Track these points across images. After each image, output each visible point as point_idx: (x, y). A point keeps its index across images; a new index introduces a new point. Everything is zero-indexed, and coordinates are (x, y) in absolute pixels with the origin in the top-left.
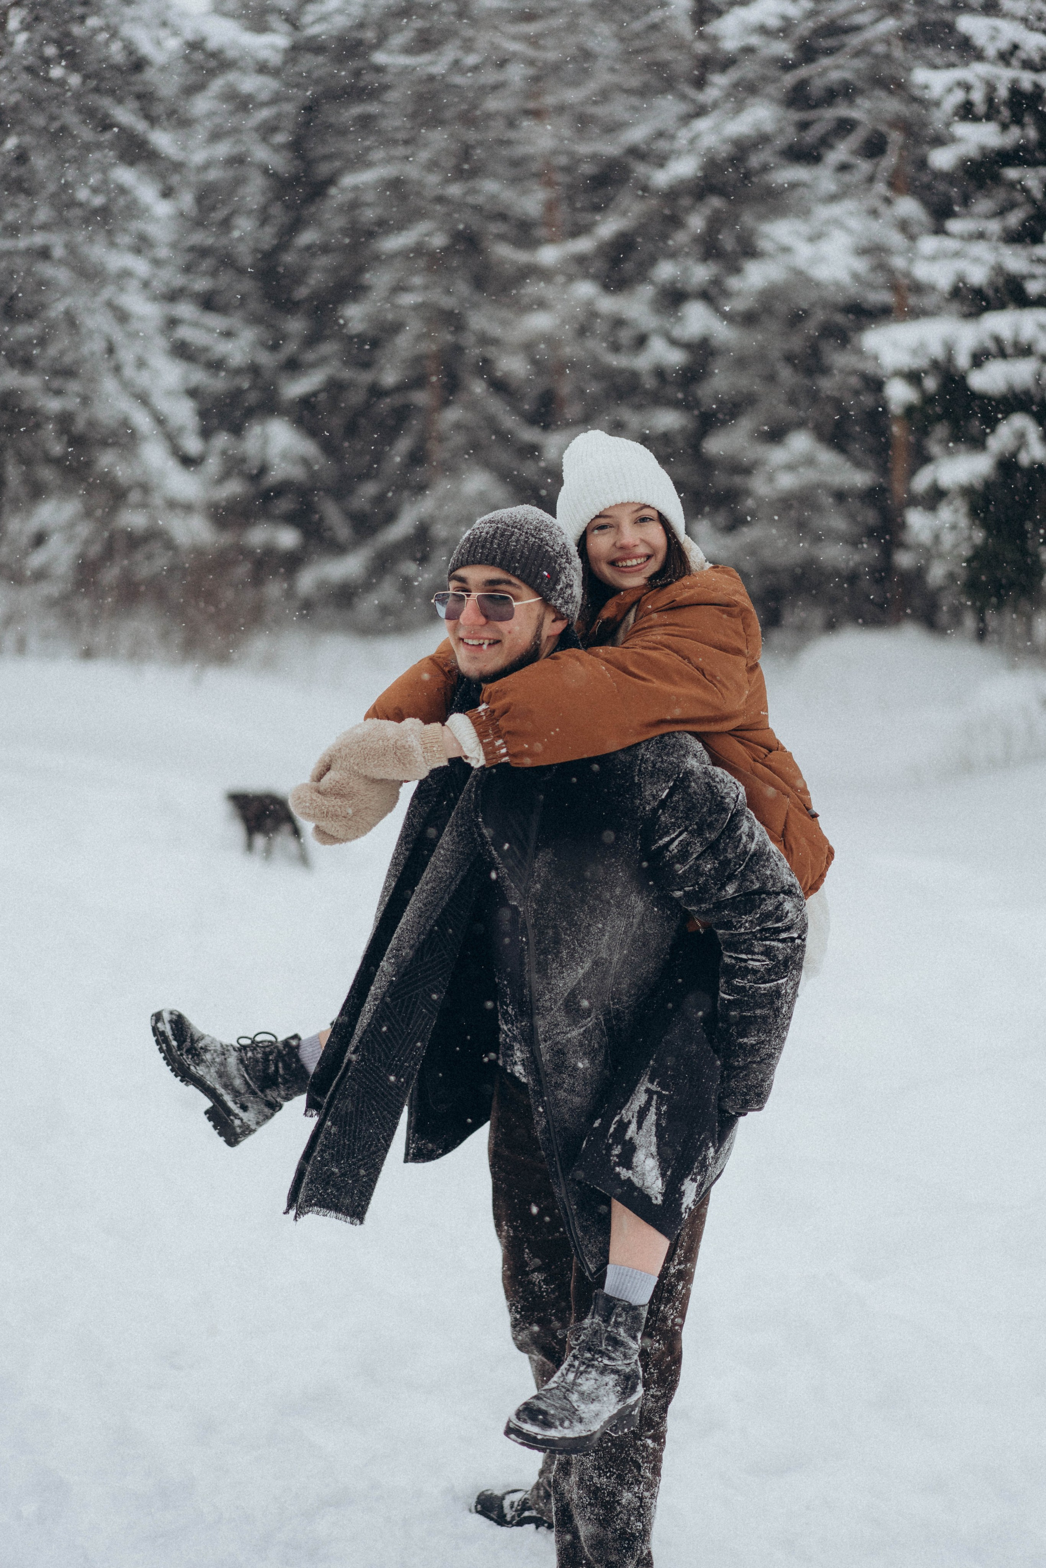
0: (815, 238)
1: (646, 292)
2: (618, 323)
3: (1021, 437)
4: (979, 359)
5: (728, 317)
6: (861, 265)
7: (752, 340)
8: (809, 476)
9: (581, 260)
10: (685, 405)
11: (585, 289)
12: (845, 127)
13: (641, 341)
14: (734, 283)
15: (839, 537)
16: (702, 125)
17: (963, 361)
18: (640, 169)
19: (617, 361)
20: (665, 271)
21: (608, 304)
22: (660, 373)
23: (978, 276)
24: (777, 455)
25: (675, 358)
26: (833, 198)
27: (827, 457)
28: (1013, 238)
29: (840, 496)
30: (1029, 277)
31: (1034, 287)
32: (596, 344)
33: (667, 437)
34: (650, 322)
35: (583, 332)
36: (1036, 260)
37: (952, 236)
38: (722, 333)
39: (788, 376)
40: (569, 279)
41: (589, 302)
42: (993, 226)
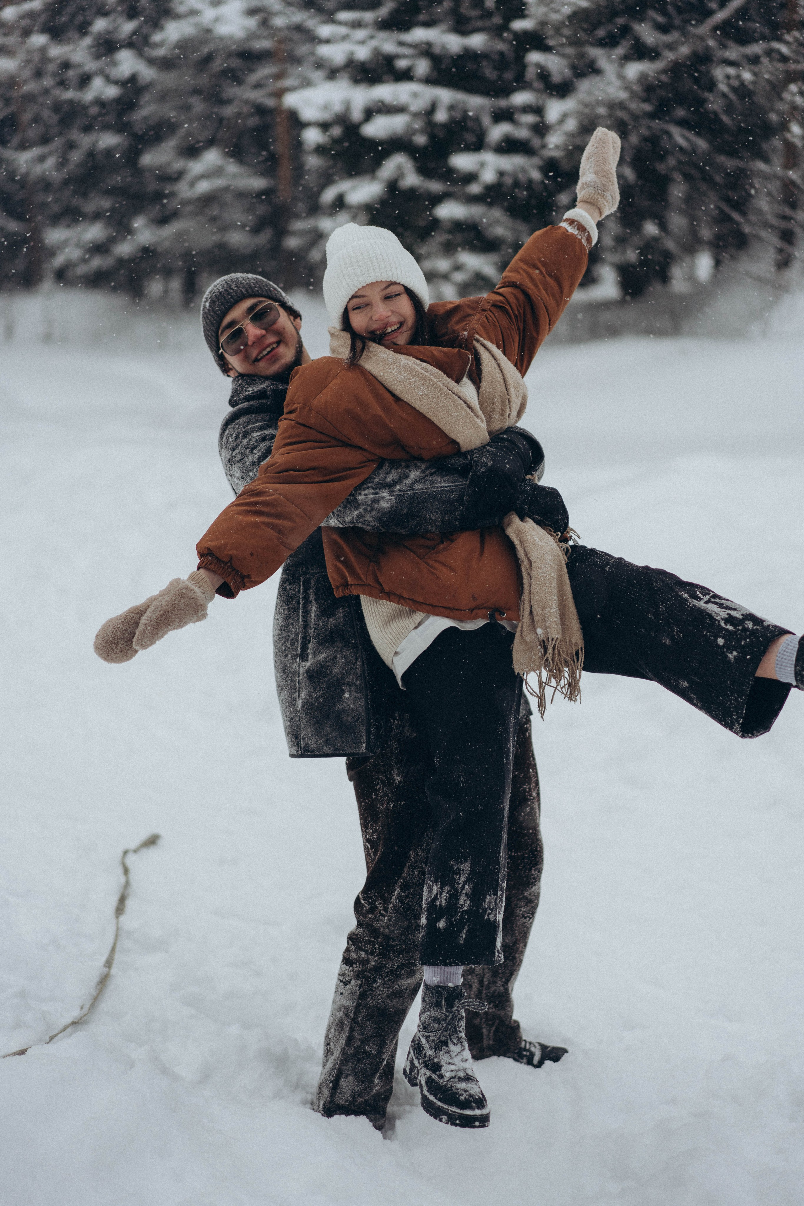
1: (87, 41)
2: (66, 65)
3: (399, 168)
4: (369, 114)
5: (151, 62)
6: (252, 23)
7: (170, 79)
8: (219, 183)
9: (32, 15)
10: (121, 127)
11: (39, 40)
13: (85, 80)
14: (157, 37)
17: (357, 115)
19: (69, 94)
20: (100, 25)
21: (56, 51)
22: (100, 103)
23: (363, 53)
24: (196, 167)
25: (112, 92)
27: (232, 168)
28: (385, 25)
29: (241, 195)
30: (398, 56)
31: (402, 64)
32: (47, 82)
33: (109, 152)
34: (91, 66)
35: (38, 74)
36: (401, 44)
37: (340, 23)
38: (147, 73)
39: (198, 106)
40: (27, 33)
41: (43, 50)
42: (368, 16)
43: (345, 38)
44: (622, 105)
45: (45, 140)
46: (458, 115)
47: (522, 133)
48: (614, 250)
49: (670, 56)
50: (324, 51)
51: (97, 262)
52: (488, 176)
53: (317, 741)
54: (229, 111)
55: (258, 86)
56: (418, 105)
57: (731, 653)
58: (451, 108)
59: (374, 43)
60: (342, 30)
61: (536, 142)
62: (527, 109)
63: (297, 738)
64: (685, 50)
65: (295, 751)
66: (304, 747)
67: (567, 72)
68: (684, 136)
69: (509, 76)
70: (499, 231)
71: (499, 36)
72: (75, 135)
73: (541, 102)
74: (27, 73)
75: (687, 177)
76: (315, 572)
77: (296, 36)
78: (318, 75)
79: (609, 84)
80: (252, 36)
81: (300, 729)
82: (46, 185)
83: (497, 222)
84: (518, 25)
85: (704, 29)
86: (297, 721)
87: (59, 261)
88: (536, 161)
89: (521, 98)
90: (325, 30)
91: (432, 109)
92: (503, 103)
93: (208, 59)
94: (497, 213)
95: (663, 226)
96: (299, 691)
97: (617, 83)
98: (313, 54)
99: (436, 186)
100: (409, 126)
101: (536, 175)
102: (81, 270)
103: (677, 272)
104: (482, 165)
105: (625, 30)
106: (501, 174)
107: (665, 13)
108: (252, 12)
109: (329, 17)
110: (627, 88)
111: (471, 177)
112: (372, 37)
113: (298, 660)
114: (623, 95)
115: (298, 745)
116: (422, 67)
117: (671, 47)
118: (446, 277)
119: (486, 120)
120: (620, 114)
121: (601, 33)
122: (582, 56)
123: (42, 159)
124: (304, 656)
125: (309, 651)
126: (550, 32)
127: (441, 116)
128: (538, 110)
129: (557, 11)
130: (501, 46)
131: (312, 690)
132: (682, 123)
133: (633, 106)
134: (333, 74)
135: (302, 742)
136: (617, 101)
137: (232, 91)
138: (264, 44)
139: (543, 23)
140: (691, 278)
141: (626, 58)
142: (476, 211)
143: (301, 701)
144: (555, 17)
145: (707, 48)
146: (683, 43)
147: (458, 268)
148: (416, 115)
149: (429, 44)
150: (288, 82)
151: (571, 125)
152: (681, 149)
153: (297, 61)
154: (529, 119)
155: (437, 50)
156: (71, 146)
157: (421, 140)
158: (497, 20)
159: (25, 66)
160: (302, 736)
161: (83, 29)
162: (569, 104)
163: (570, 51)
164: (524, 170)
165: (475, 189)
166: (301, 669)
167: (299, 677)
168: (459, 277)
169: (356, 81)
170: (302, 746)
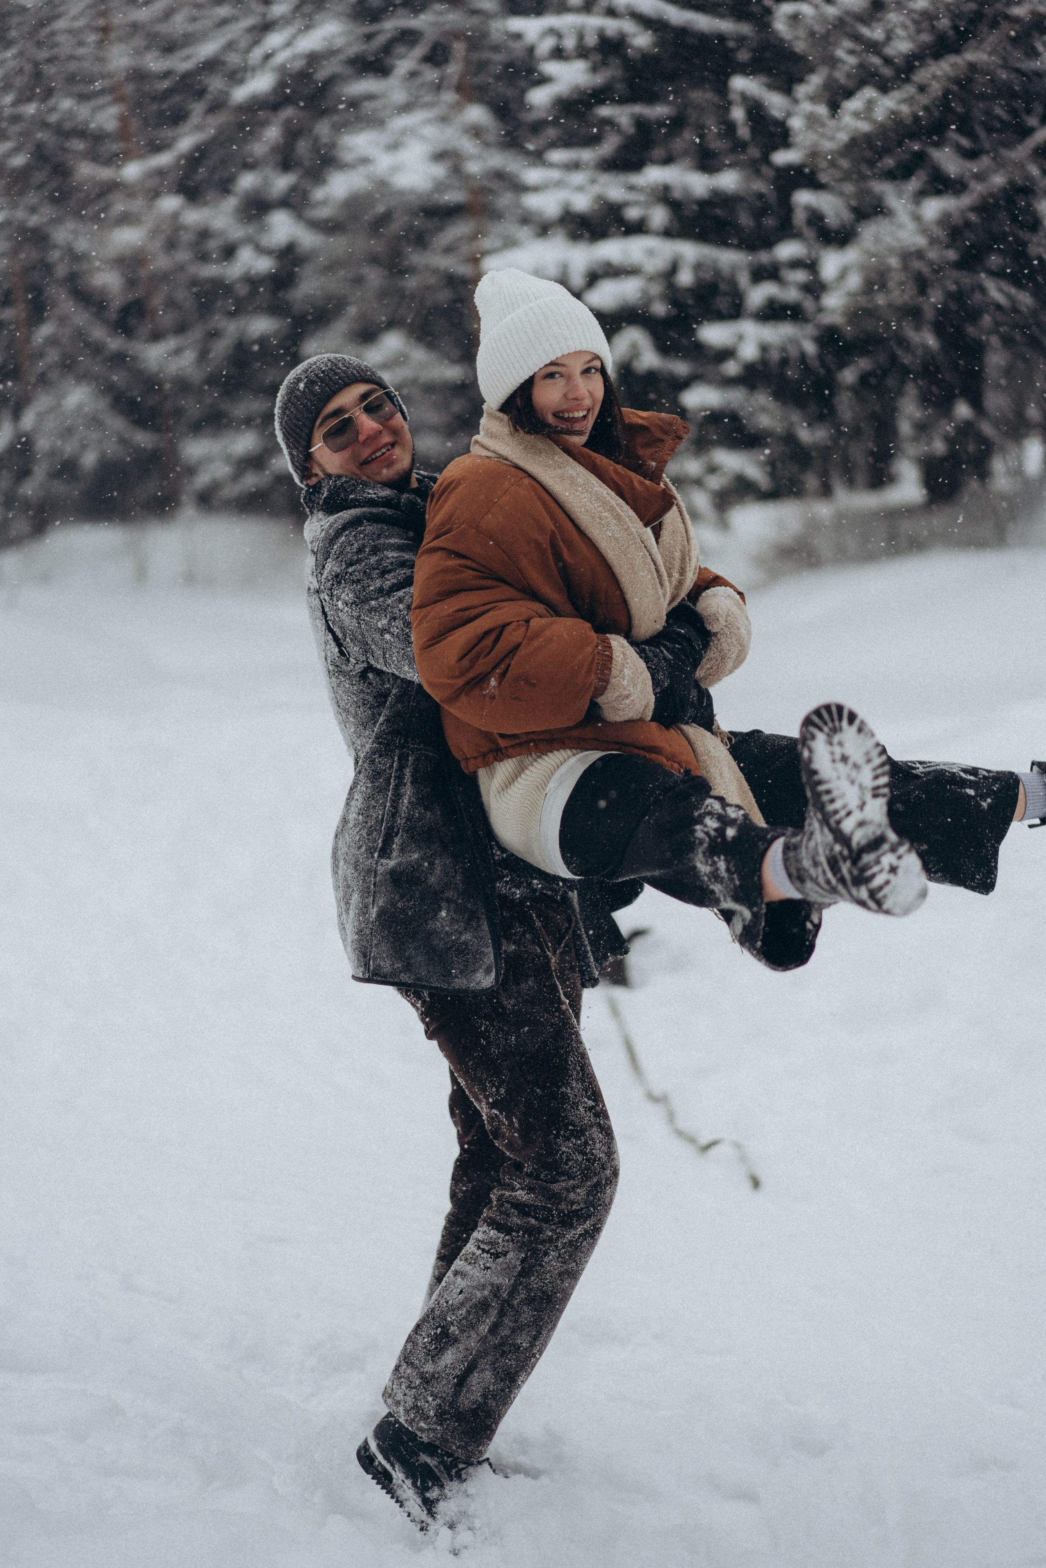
0: (394, 146)
1: (231, 203)
2: (204, 234)
3: (634, 346)
4: (592, 279)
5: (316, 225)
6: (439, 171)
7: (339, 244)
8: (405, 373)
9: (160, 173)
10: (276, 309)
11: (170, 203)
12: (408, 37)
13: (229, 252)
14: (319, 194)
15: (434, 429)
16: (274, 40)
17: (576, 281)
18: (216, 83)
19: (210, 271)
20: (247, 181)
21: (194, 217)
22: (252, 281)
23: (582, 203)
24: (372, 355)
25: (264, 265)
26: (407, 108)
27: (419, 354)
29: (430, 388)
30: (626, 204)
31: (633, 214)
32: (183, 256)
33: (263, 341)
34: (237, 232)
35: (171, 245)
36: (631, 188)
37: (551, 165)
38: (308, 239)
39: (374, 277)
40: (155, 194)
41: (176, 215)
42: (587, 155)
43: (559, 184)
44: (919, 254)
45: (181, 329)
46: (708, 276)
47: (791, 295)
48: (916, 439)
49: (978, 188)
50: (533, 202)
51: (251, 481)
52: (749, 352)
53: (393, 964)
54: (411, 283)
55: (449, 250)
56: (655, 264)
57: (985, 801)
58: (698, 267)
59: (596, 189)
60: (555, 174)
61: (809, 304)
62: (796, 264)
63: (365, 956)
64: (998, 180)
65: (361, 974)
66: (374, 969)
67: (847, 216)
68: (1001, 290)
69: (769, 222)
70: (765, 421)
71: (758, 172)
72: (218, 321)
73: (813, 255)
74: (157, 244)
75: (1008, 341)
76: (417, 748)
77: (495, 185)
78: (524, 233)
79: (901, 226)
80: (440, 187)
81: (371, 945)
82: (183, 385)
83: (763, 409)
84: (782, 157)
85: (1021, 151)
86: (368, 935)
87: (202, 479)
88: (810, 330)
89: (787, 250)
90: (533, 175)
91: (673, 269)
92: (764, 257)
93: (385, 218)
94: (763, 399)
95: (977, 404)
96: (374, 897)
97: (911, 225)
98: (518, 205)
99: (681, 368)
100: (645, 292)
101: (810, 348)
102: (231, 491)
103: (998, 465)
104: (741, 338)
105: (920, 158)
106: (764, 348)
107: (970, 134)
108: (440, 156)
109: (538, 158)
110: (924, 230)
111: (727, 354)
112: (593, 181)
113: (376, 855)
114: (921, 241)
115: (366, 965)
116: (659, 216)
117: (980, 177)
118: (698, 482)
119: (743, 279)
120: (917, 265)
121: (889, 162)
122: (864, 193)
123: (178, 352)
124: (385, 852)
125: (394, 846)
126: (823, 164)
127: (685, 278)
128: (812, 266)
129: (832, 138)
130: (759, 186)
131: (397, 898)
132: (998, 274)
133: (932, 255)
134: (544, 229)
135: (371, 963)
136: (913, 249)
137: (416, 258)
138: (453, 196)
139: (814, 154)
140: (1018, 472)
141: (921, 195)
142: (735, 397)
143: (375, 909)
144: (828, 145)
145: (1028, 177)
146: (995, 171)
147: (712, 469)
148: (651, 279)
149: (667, 188)
150: (486, 243)
151: (854, 281)
152: (999, 307)
153: (496, 215)
154: (800, 276)
155: (677, 194)
156: (214, 334)
157: (660, 309)
158: (754, 152)
159: (153, 237)
160: (372, 954)
161: (225, 187)
162: (851, 255)
163: (849, 188)
164: (794, 341)
165: (731, 368)
166: (380, 867)
167: (375, 877)
168: (715, 482)
169: (574, 237)
170: (371, 968)
